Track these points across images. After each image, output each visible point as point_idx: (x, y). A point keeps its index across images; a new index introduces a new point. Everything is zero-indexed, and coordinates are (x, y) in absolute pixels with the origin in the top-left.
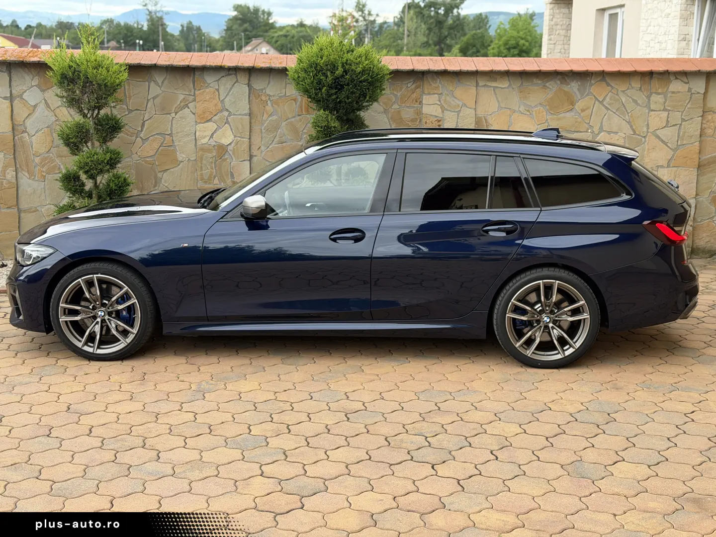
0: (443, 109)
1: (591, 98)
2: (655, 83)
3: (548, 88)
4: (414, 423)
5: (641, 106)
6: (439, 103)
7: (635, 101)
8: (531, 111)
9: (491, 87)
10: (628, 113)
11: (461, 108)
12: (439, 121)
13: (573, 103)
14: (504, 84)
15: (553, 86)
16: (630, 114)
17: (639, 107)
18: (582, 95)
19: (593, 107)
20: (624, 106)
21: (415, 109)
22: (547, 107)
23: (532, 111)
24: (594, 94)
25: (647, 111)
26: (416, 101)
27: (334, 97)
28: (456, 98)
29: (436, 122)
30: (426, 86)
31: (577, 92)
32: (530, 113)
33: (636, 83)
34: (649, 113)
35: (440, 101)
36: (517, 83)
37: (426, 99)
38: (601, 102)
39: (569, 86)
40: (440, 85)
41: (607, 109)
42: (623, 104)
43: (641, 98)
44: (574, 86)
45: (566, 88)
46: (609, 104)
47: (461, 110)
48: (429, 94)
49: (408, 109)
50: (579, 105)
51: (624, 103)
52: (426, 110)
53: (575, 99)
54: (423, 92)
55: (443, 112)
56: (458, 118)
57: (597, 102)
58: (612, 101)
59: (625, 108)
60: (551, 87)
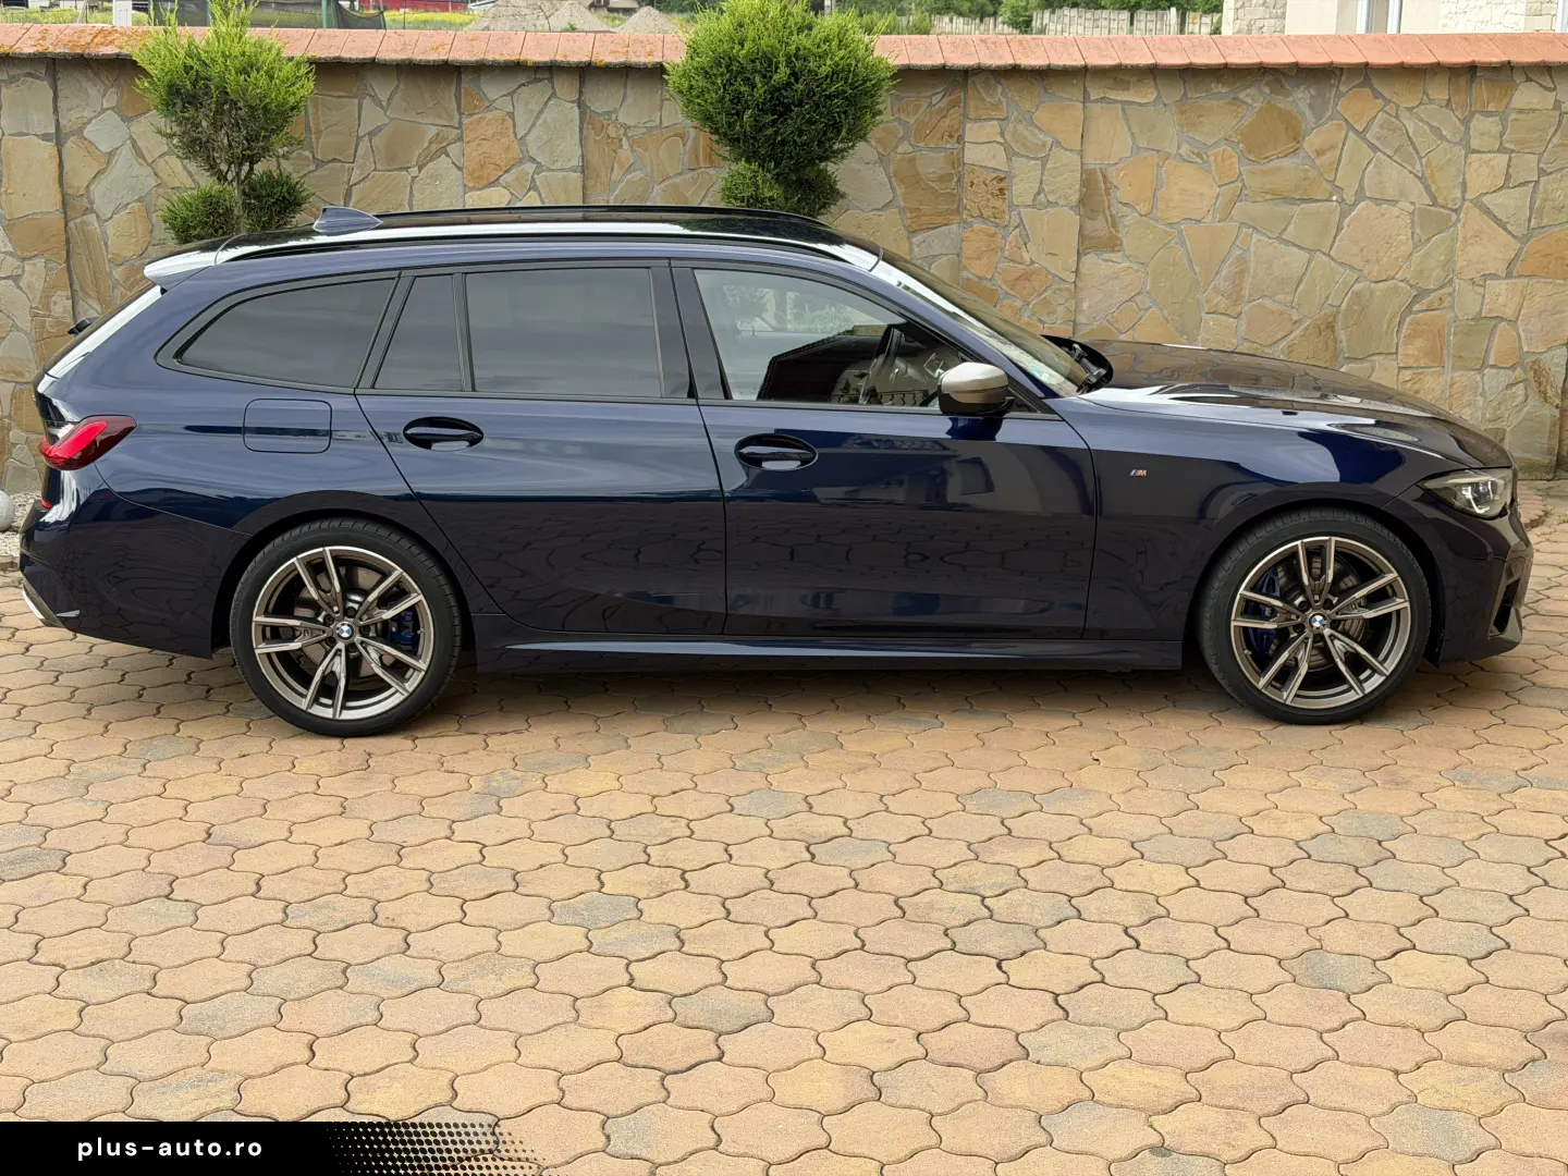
0: (1011, 154)
1: (1338, 125)
2: (1481, 90)
3: (1245, 103)
4: (955, 865)
5: (1448, 141)
6: (1002, 140)
7: (1436, 131)
8: (1204, 156)
9: (1116, 101)
10: (1421, 158)
11: (1050, 150)
12: (1001, 180)
13: (1297, 137)
14: (1143, 95)
15: (1255, 96)
16: (1424, 160)
17: (1445, 144)
18: (1318, 117)
19: (1344, 144)
20: (1412, 143)
21: (949, 152)
22: (1241, 145)
23: (1208, 156)
24: (1345, 115)
25: (1463, 152)
26: (951, 136)
27: (770, 131)
28: (1036, 126)
29: (994, 182)
30: (972, 103)
31: (1308, 112)
32: (1202, 159)
33: (1438, 91)
34: (1466, 157)
35: (1002, 134)
36: (1174, 92)
37: (972, 132)
38: (1361, 135)
39: (1291, 99)
40: (1003, 100)
41: (1374, 148)
42: (1410, 138)
43: (1450, 123)
44: (1300, 99)
45: (1283, 103)
46: (1378, 139)
47: (1048, 155)
48: (979, 119)
49: (931, 154)
50: (1312, 142)
51: (1410, 134)
52: (972, 155)
53: (1303, 125)
54: (965, 115)
55: (1009, 159)
56: (1042, 174)
57: (1351, 134)
58: (1384, 132)
59: (1415, 148)
60: (1249, 101)
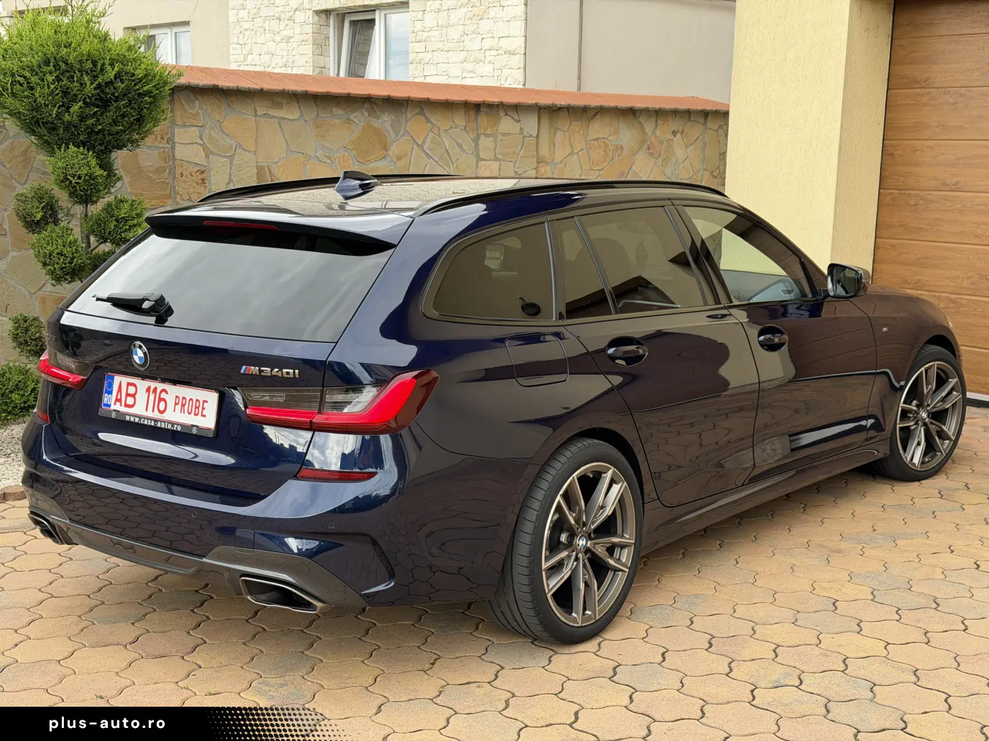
0: (208, 153)
1: (408, 140)
2: (483, 119)
3: (354, 122)
5: (467, 153)
6: (202, 142)
7: (460, 146)
8: (332, 158)
9: (274, 117)
10: (453, 164)
11: (235, 151)
12: (202, 172)
13: (385, 148)
14: (291, 113)
15: (360, 118)
16: (455, 165)
17: (465, 155)
18: (397, 134)
19: (411, 153)
20: (448, 153)
21: (162, 150)
22: (354, 151)
23: (334, 159)
24: (412, 134)
25: (475, 160)
26: (162, 138)
28: (227, 135)
29: (198, 174)
30: (178, 113)
31: (389, 128)
32: (331, 160)
33: (460, 119)
34: (477, 163)
35: (201, 138)
36: (311, 113)
37: (181, 135)
38: (421, 146)
39: (380, 121)
40: (201, 112)
41: (427, 155)
42: (447, 150)
43: (467, 140)
44: (385, 121)
45: (376, 123)
46: (430, 150)
47: (234, 154)
48: (184, 126)
49: (149, 152)
50: (393, 151)
51: (447, 148)
52: (181, 152)
53: (388, 138)
54: (173, 123)
55: (207, 157)
56: (231, 168)
57: (415, 146)
58: (433, 146)
59: (450, 157)
60: (357, 122)
